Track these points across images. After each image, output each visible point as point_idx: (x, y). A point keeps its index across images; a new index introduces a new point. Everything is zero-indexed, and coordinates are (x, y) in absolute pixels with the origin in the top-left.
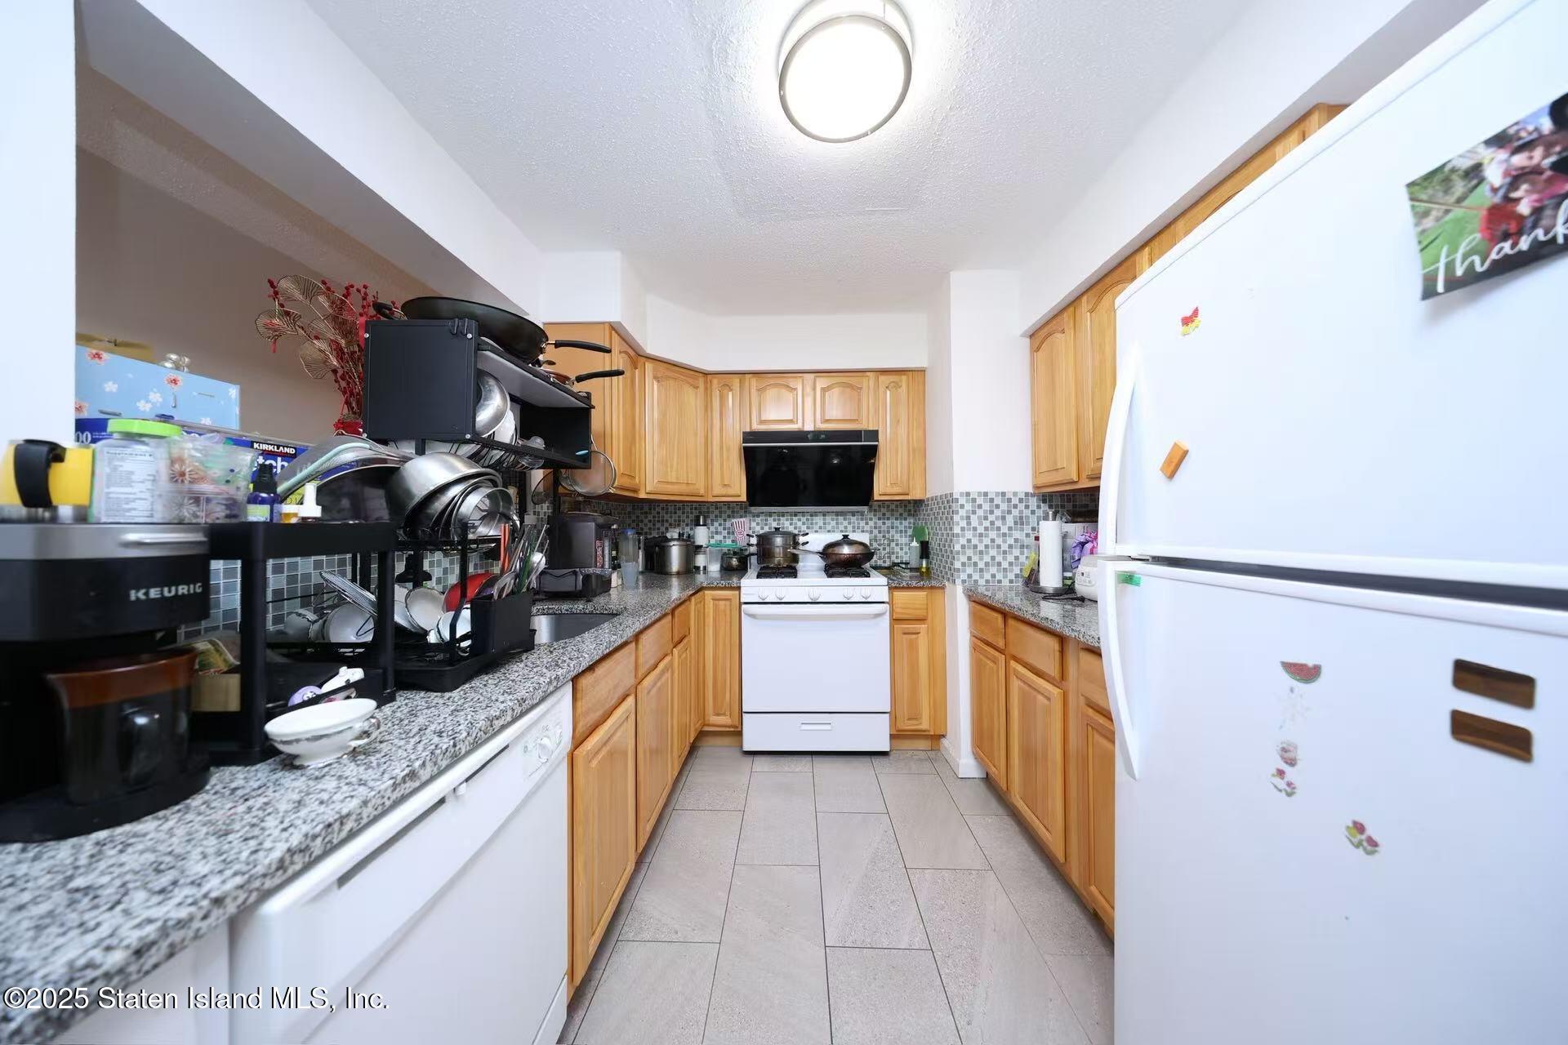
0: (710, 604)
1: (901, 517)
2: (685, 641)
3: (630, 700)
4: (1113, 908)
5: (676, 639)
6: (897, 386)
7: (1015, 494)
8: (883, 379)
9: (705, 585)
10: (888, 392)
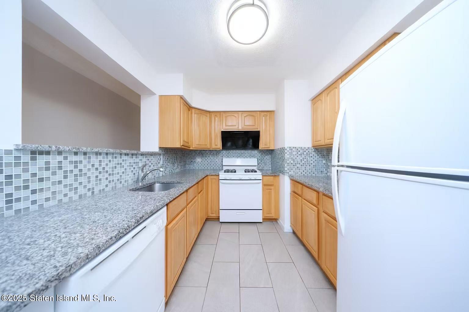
0: (210, 180)
1: (267, 155)
2: (202, 191)
3: (185, 210)
4: (336, 279)
5: (199, 191)
6: (267, 116)
7: (305, 148)
8: (263, 114)
9: (208, 174)
10: (264, 117)
